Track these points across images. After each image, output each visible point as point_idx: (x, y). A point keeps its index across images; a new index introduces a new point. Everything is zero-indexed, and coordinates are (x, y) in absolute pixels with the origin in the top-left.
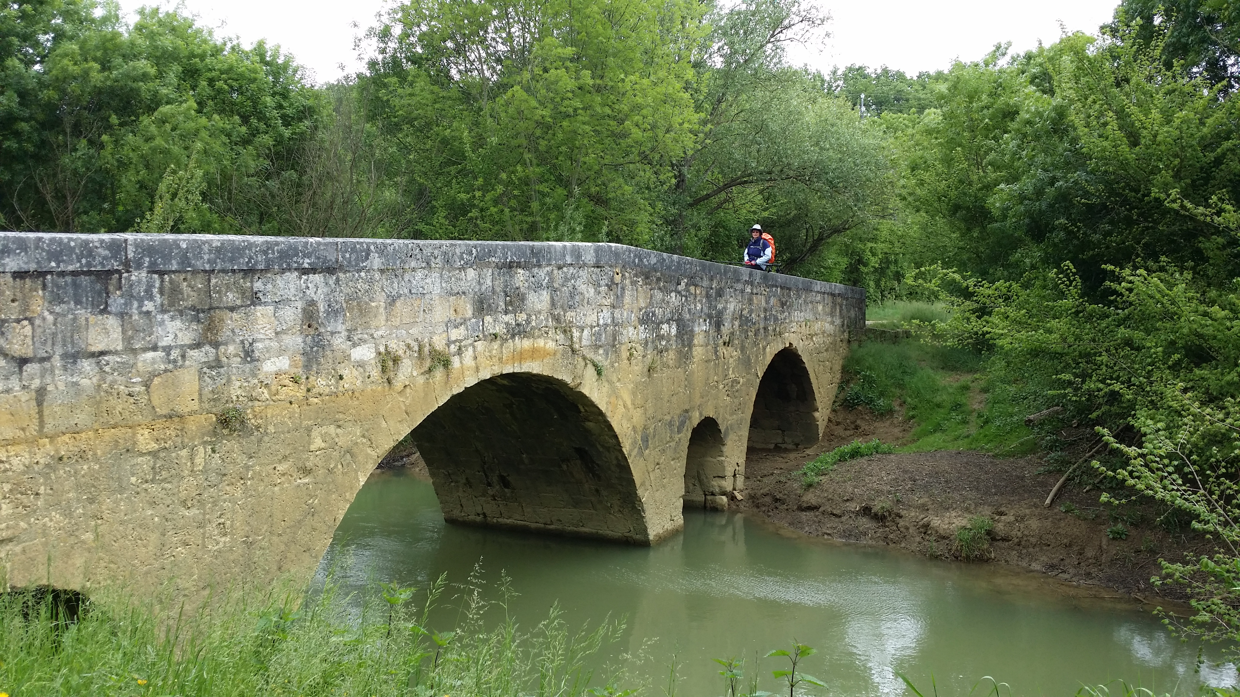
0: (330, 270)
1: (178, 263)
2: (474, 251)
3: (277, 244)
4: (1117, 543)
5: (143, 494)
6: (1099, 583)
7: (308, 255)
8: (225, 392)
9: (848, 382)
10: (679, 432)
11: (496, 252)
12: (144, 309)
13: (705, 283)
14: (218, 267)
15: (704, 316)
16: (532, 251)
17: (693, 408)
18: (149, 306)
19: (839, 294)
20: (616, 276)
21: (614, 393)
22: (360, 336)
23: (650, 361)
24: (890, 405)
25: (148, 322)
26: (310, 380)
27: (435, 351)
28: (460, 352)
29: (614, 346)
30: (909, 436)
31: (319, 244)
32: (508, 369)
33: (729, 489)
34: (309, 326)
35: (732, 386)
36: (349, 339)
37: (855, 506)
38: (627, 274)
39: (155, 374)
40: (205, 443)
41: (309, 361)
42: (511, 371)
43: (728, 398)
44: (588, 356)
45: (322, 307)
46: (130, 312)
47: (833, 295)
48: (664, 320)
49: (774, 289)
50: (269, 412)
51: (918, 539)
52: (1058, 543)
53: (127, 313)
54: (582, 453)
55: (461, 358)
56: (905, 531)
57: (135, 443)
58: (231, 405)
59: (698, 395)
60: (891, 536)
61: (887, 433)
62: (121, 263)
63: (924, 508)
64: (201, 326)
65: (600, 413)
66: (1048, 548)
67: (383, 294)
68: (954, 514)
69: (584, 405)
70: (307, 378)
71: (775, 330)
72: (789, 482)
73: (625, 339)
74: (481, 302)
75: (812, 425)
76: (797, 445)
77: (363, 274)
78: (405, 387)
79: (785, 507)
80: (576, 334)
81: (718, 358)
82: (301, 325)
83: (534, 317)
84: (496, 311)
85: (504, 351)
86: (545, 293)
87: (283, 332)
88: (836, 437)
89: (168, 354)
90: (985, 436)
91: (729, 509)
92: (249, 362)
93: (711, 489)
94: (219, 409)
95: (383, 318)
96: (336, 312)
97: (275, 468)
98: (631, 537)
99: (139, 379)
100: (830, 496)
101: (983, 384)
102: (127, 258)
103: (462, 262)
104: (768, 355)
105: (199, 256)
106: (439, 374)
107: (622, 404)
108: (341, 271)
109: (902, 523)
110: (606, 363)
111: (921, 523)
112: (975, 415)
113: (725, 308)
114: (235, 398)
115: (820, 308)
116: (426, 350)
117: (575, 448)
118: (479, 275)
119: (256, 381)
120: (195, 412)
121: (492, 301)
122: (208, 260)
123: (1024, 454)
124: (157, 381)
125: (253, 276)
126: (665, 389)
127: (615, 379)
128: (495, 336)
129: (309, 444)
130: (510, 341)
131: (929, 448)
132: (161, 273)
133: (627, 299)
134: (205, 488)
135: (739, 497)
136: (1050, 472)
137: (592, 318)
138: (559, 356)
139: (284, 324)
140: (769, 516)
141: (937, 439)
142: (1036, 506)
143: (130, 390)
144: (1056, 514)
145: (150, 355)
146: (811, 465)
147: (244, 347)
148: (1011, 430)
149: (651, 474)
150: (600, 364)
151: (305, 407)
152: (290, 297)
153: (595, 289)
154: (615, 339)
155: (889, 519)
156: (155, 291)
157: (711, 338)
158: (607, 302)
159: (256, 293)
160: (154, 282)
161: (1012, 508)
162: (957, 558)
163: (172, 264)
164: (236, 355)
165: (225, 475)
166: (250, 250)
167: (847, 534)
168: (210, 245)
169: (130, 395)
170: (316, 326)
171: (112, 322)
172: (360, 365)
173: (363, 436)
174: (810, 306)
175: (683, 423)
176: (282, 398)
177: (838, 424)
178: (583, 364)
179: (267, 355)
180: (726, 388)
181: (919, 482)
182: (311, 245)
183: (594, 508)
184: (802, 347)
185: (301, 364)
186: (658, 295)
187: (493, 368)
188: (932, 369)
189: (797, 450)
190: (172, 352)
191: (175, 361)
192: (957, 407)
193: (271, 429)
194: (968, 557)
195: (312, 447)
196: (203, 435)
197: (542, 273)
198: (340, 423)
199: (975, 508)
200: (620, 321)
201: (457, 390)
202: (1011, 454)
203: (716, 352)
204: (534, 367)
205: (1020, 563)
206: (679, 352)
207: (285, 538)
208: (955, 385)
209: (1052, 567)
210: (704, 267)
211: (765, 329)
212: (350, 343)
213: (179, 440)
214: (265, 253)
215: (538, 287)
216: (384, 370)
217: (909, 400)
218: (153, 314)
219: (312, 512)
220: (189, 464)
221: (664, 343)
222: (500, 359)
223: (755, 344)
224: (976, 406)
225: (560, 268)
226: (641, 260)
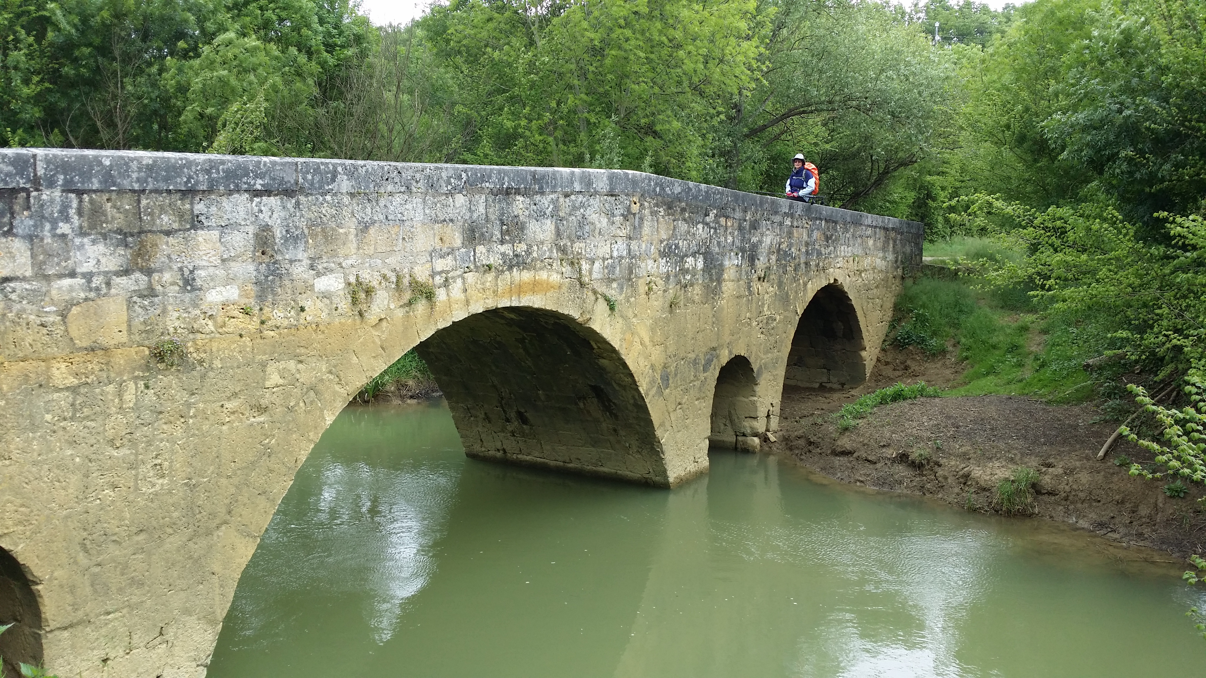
0: (288, 193)
1: (100, 182)
2: (464, 175)
3: (223, 163)
4: (1174, 501)
5: (61, 433)
6: (1151, 545)
7: (262, 176)
8: (160, 324)
9: (900, 320)
10: (705, 370)
11: (490, 177)
12: (59, 231)
13: (738, 215)
14: (150, 187)
15: (735, 250)
16: (534, 177)
17: (721, 346)
18: (64, 228)
19: (893, 229)
20: (633, 205)
21: (629, 328)
22: (325, 265)
23: (672, 295)
24: (942, 345)
25: (63, 245)
26: (264, 312)
27: (416, 282)
28: (446, 283)
29: (630, 279)
30: (960, 378)
31: (274, 164)
32: (504, 303)
33: (761, 429)
34: (263, 253)
35: (767, 323)
36: (312, 267)
37: (892, 453)
38: (646, 204)
39: (72, 304)
40: (137, 378)
41: (263, 290)
42: (508, 305)
43: (762, 336)
44: (599, 290)
45: (278, 233)
46: (40, 234)
47: (886, 229)
48: (689, 253)
49: (818, 222)
50: (215, 346)
51: (957, 490)
52: (1110, 499)
53: (37, 236)
54: (598, 391)
55: (448, 290)
56: (943, 480)
57: (49, 378)
58: (167, 338)
59: (727, 332)
60: (928, 486)
61: (937, 374)
62: (29, 180)
63: (965, 457)
64: (129, 251)
65: (613, 350)
66: (1097, 504)
67: (354, 219)
68: (997, 464)
69: (597, 342)
70: (261, 309)
71: (817, 265)
72: (826, 425)
73: (642, 272)
74: (473, 231)
75: (858, 365)
76: (843, 385)
77: (328, 198)
78: (381, 320)
79: (818, 450)
80: (585, 266)
81: (751, 293)
82: (254, 252)
83: (535, 248)
84: (490, 241)
85: (500, 283)
86: (548, 222)
87: (232, 259)
88: (885, 377)
89: (89, 281)
90: (1039, 381)
91: (761, 450)
92: (189, 292)
93: (743, 430)
94: (153, 341)
95: (352, 246)
96: (296, 239)
97: (222, 406)
98: (651, 479)
99: (54, 309)
100: (866, 441)
101: (1043, 324)
102: (35, 175)
103: (449, 187)
104: (809, 291)
105: (126, 174)
106: (421, 306)
107: (638, 341)
108: (301, 194)
109: (940, 472)
110: (621, 298)
111: (961, 473)
112: (1032, 357)
113: (760, 242)
114: (171, 330)
115: (871, 242)
116: (406, 281)
117: (591, 386)
118: (470, 202)
119: (198, 312)
120: (123, 345)
121: (485, 230)
122: (138, 179)
123: (1080, 401)
124: (75, 310)
125: (193, 198)
126: (689, 326)
127: (630, 314)
128: (489, 267)
129: (264, 379)
130: (507, 273)
131: (979, 392)
132: (80, 193)
133: (647, 229)
134: (137, 427)
135: (772, 438)
136: (1106, 421)
137: (604, 250)
138: (564, 289)
139: (232, 250)
140: (801, 460)
141: (989, 383)
142: (1088, 458)
143: (43, 319)
144: (1109, 467)
145: (67, 282)
146: (850, 407)
147: (183, 275)
148: (1068, 374)
149: (671, 415)
150: (613, 299)
151: (259, 340)
152: (240, 221)
153: (609, 219)
154: (631, 272)
155: (927, 467)
156: (72, 212)
157: (744, 273)
158: (623, 233)
159: (198, 217)
160: (71, 202)
161: (1062, 460)
162: (997, 511)
163: (92, 183)
164: (174, 284)
165: (161, 413)
166: (189, 168)
167: (881, 482)
168: (140, 163)
169: (42, 325)
170: (271, 253)
171: (18, 245)
172: (326, 296)
173: (330, 372)
174: (859, 240)
175: (709, 362)
176: (231, 330)
177: (887, 363)
178: (593, 298)
179: (211, 284)
180: (760, 325)
181: (962, 429)
182: (265, 165)
183: (613, 448)
184: (847, 283)
185: (253, 294)
186: (683, 227)
187: (487, 301)
188: (991, 307)
189: (842, 390)
190: (94, 279)
191: (98, 289)
192: (1014, 348)
193: (217, 364)
194: (1009, 512)
195: (268, 384)
196: (134, 369)
197: (545, 201)
198: (301, 358)
199: (1021, 459)
200: (638, 254)
201: (442, 325)
202: (1066, 401)
203: (749, 287)
204: (536, 301)
205: (1066, 519)
206: (707, 287)
207: (235, 480)
208: (1014, 325)
209: (1101, 525)
210: (736, 198)
211: (807, 264)
212: (314, 272)
213: (104, 375)
214: (208, 172)
215: (541, 215)
216: (355, 301)
217: (963, 340)
218: (70, 237)
219: (268, 453)
220: (117, 400)
221: (688, 277)
222: (495, 292)
223: (795, 280)
224: (1034, 349)
225: (567, 196)
226: (663, 189)
